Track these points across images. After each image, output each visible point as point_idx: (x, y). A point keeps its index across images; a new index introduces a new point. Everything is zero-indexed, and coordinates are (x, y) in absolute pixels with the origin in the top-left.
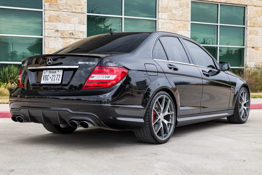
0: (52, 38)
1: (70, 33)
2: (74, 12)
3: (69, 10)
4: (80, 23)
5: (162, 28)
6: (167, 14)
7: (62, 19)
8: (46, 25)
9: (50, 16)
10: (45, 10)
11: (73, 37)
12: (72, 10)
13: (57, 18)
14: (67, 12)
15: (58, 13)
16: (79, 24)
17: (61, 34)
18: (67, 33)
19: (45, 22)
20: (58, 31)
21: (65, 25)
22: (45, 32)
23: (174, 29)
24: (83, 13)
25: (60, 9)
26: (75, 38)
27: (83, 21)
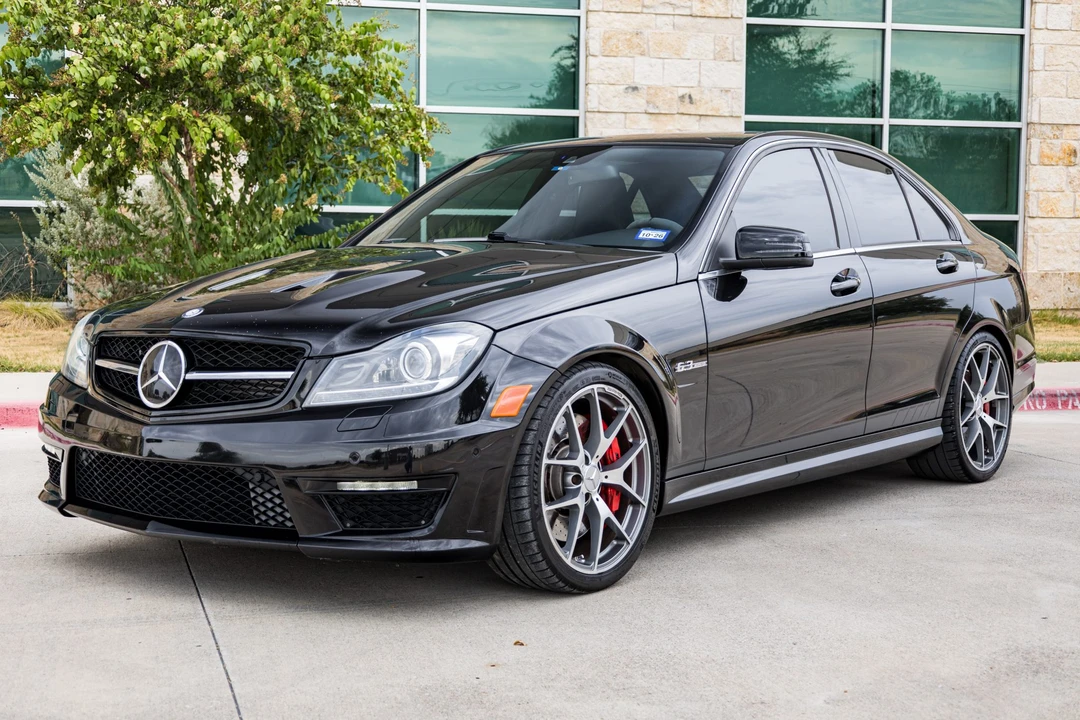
0: (613, 117)
1: (680, 94)
2: (697, 16)
3: (678, 7)
4: (718, 57)
5: (1047, 68)
6: (1070, 8)
7: (650, 43)
8: (591, 66)
9: (607, 35)
10: (588, 12)
11: (692, 109)
12: (691, 8)
13: (635, 40)
14: (672, 17)
15: (635, 21)
16: (715, 59)
17: (648, 102)
18: (669, 96)
19: (590, 58)
20: (635, 89)
21: (664, 64)
22: (587, 93)
24: (732, 17)
25: (644, 6)
26: (701, 116)
27: (730, 47)
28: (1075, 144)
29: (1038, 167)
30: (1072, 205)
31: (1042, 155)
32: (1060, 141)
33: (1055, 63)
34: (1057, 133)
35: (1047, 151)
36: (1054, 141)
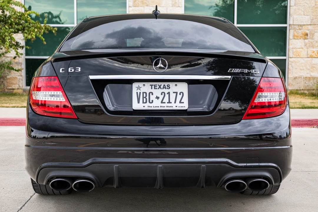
5: (296, 5)
16: (172, 6)
19: (130, 7)
23: (316, 4)
27: (177, 2)
28: (308, 32)
29: (293, 40)
30: (306, 53)
31: (294, 36)
32: (301, 31)
33: (299, 3)
34: (301, 28)
35: (296, 34)
36: (299, 31)
